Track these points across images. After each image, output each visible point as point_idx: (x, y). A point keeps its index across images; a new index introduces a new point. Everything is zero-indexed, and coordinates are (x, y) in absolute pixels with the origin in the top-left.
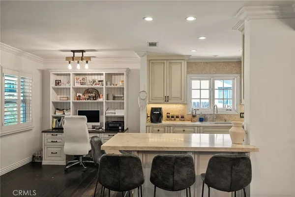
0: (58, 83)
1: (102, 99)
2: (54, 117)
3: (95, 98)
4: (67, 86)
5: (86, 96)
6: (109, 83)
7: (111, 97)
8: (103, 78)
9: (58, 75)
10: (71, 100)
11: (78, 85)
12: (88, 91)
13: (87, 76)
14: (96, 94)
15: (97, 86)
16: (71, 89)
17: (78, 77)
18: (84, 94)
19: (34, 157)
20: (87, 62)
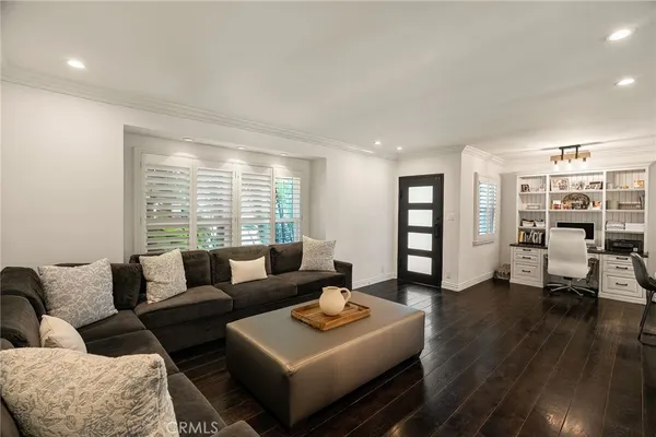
0: (525, 188)
1: (600, 208)
2: (520, 230)
3: (585, 206)
4: (540, 192)
5: (569, 204)
6: (611, 186)
7: (614, 205)
8: (603, 178)
9: (523, 178)
10: (547, 210)
11: (556, 190)
12: (570, 197)
13: (570, 178)
14: (586, 201)
15: (591, 190)
16: (547, 196)
17: (555, 179)
18: (564, 201)
19: (496, 272)
20: (585, 159)
